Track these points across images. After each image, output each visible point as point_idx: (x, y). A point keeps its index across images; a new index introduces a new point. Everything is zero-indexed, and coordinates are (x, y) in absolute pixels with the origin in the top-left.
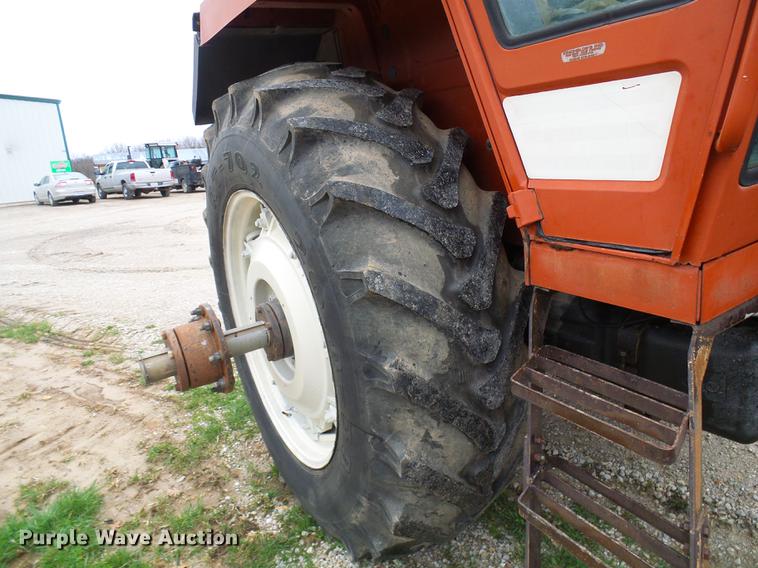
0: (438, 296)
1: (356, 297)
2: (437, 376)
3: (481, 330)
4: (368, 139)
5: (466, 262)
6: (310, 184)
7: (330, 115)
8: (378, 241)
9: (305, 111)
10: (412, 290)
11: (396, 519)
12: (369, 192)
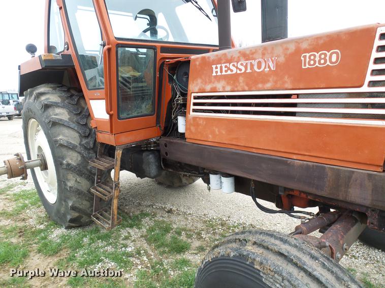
0: (78, 145)
1: (57, 145)
2: (78, 164)
3: (90, 153)
4: (63, 107)
5: (87, 137)
6: (47, 117)
7: (54, 101)
8: (63, 132)
9: (48, 99)
10: (71, 143)
11: (70, 205)
12: (61, 120)
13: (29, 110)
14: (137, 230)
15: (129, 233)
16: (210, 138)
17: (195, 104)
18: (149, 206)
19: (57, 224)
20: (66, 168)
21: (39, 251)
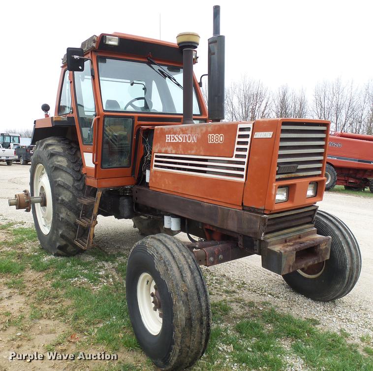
0: (71, 186)
1: (56, 185)
2: (70, 201)
3: (79, 193)
4: (64, 156)
5: (78, 181)
6: (52, 163)
7: (58, 151)
8: (62, 175)
9: (54, 149)
10: (66, 184)
11: (60, 233)
12: (61, 166)
13: (39, 157)
14: (111, 264)
15: (103, 265)
16: (163, 187)
17: (156, 161)
18: (127, 250)
19: (48, 252)
20: (60, 203)
21: (33, 268)
